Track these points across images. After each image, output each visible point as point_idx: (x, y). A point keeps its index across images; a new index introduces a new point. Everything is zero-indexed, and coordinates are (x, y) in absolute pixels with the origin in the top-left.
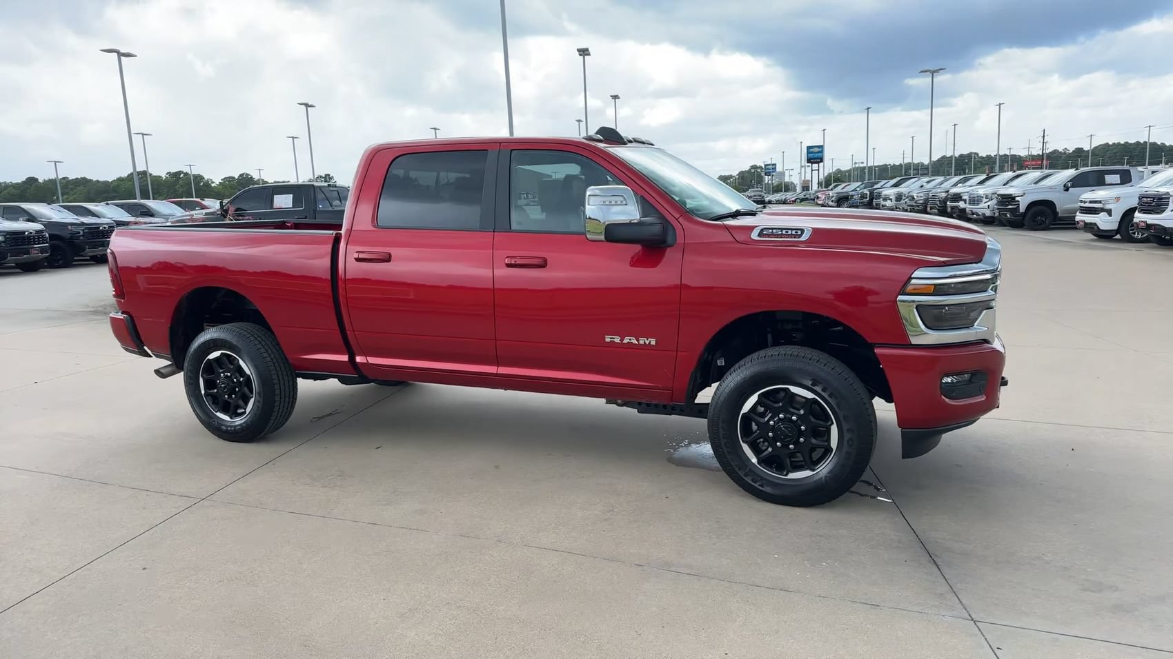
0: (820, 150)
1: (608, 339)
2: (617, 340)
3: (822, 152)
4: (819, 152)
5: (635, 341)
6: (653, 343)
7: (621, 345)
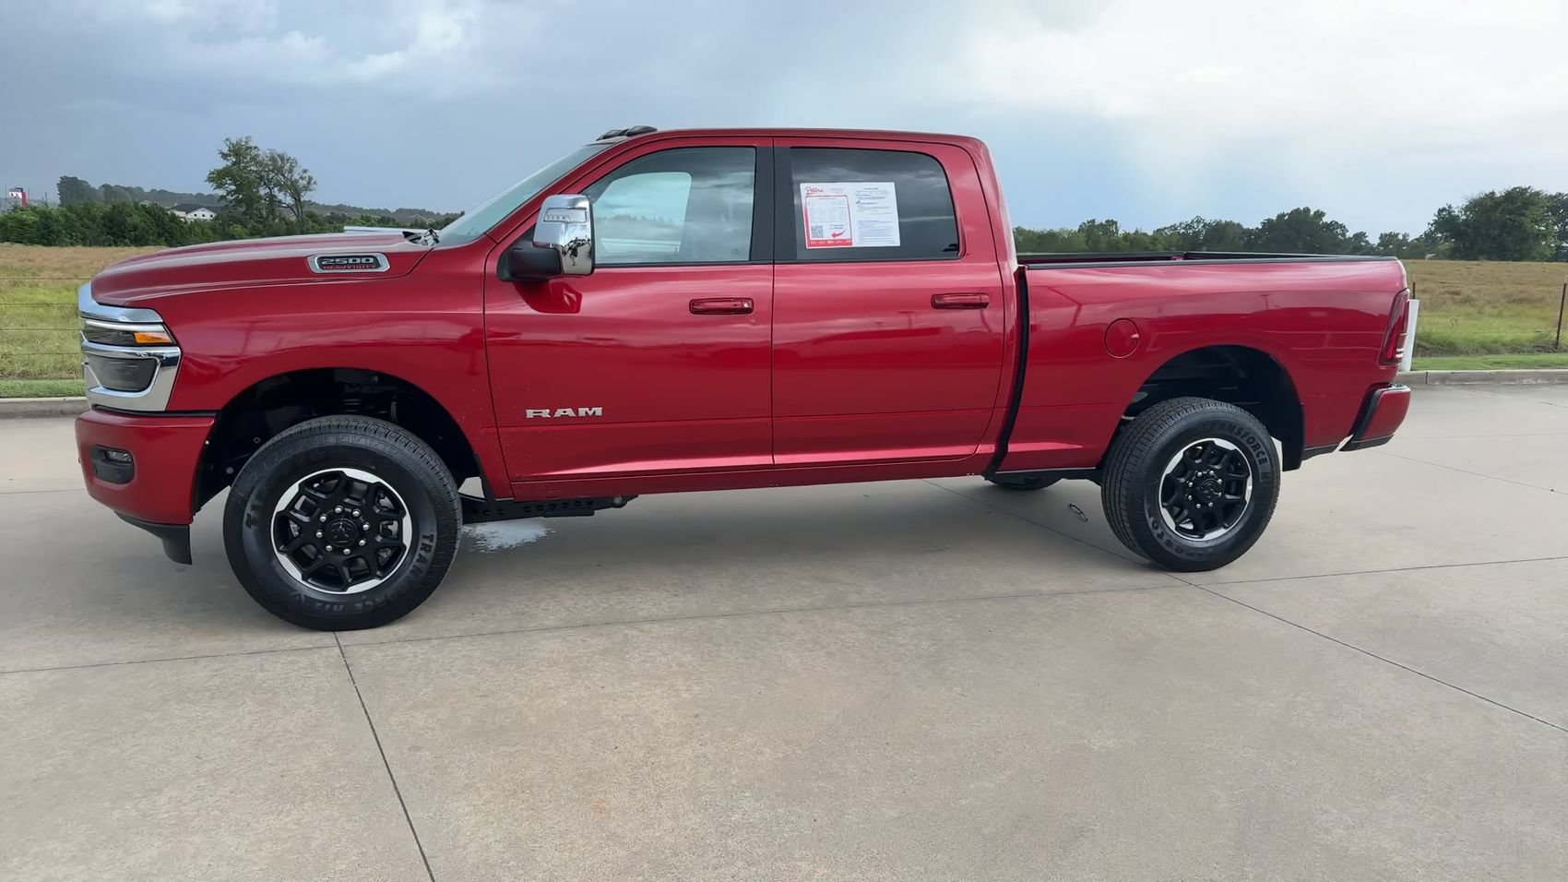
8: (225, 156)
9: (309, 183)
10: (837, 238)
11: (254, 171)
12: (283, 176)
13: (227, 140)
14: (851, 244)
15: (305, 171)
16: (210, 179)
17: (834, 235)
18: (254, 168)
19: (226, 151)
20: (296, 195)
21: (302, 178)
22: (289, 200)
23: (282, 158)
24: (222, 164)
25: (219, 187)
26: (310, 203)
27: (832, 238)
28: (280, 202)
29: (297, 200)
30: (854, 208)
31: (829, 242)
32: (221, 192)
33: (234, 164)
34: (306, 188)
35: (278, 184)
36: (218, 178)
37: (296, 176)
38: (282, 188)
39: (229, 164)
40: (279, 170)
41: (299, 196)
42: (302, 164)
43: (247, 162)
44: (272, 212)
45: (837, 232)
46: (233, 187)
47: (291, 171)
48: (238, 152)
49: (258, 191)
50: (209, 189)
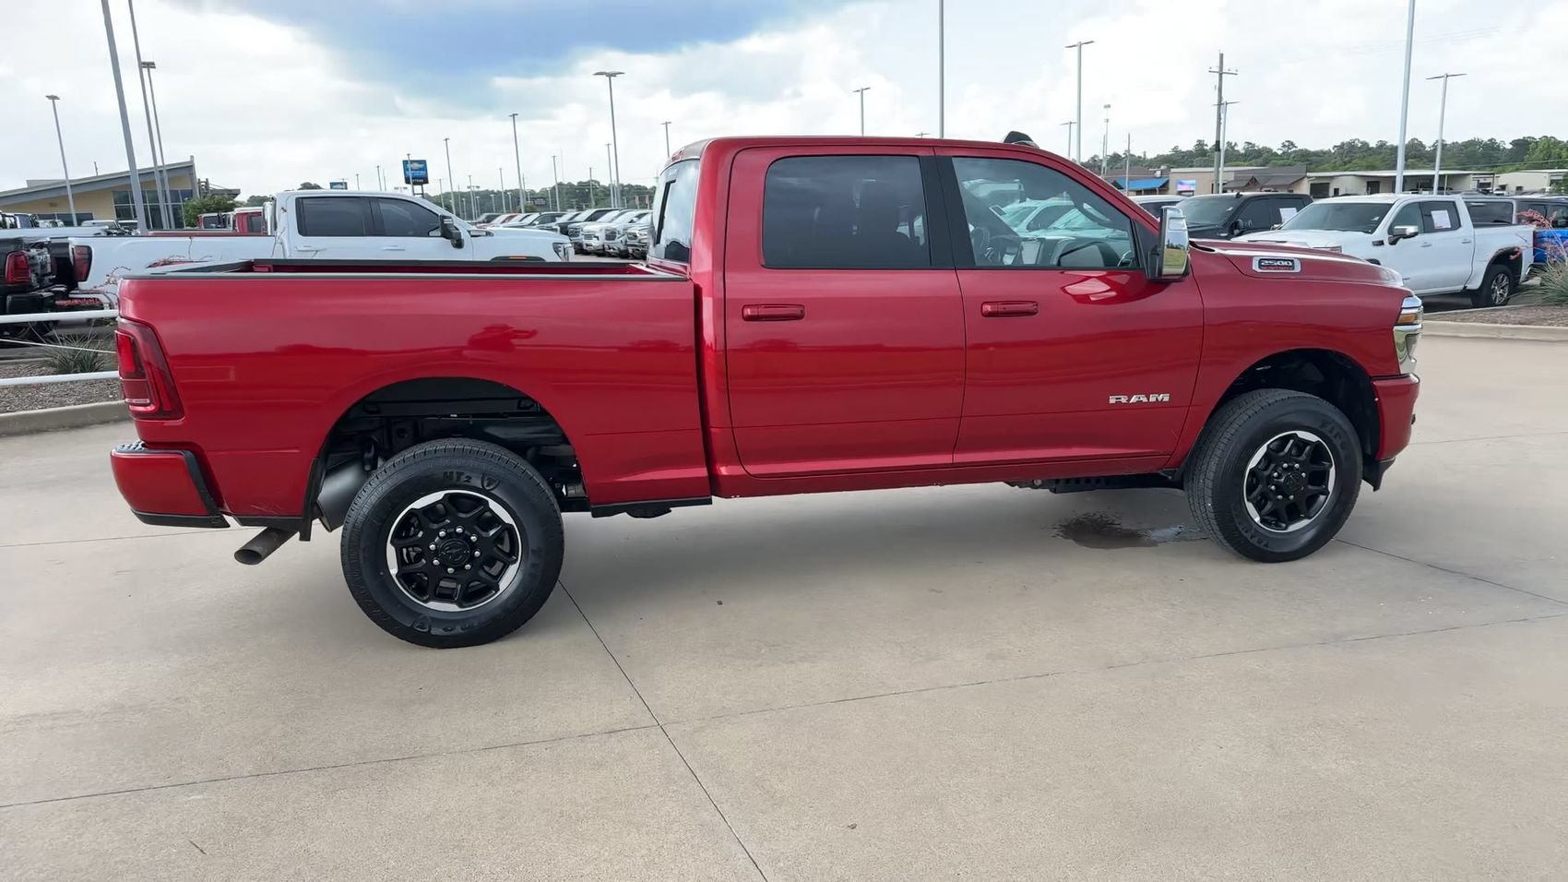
0: (421, 166)
1: (1112, 400)
2: (1124, 399)
3: (425, 169)
4: (420, 169)
5: (1145, 400)
6: (1166, 398)
7: (1128, 406)
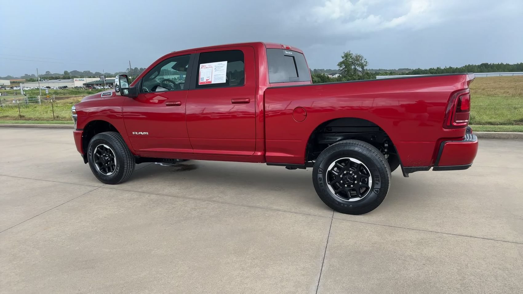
8: (343, 57)
9: (366, 63)
10: (208, 81)
11: (351, 61)
12: (359, 62)
13: (344, 52)
14: (211, 83)
15: (366, 59)
16: (338, 65)
17: (207, 80)
18: (351, 60)
19: (343, 56)
20: (363, 68)
21: (365, 62)
22: (360, 69)
23: (359, 56)
24: (342, 60)
25: (341, 67)
26: (367, 70)
27: (206, 81)
28: (358, 70)
29: (363, 69)
30: (214, 70)
31: (205, 82)
32: (341, 69)
33: (345, 59)
34: (366, 65)
35: (357, 64)
36: (340, 64)
37: (363, 61)
38: (358, 65)
39: (344, 59)
40: (358, 60)
41: (363, 67)
42: (365, 57)
43: (349, 59)
44: (355, 73)
45: (208, 79)
46: (344, 67)
47: (361, 60)
48: (347, 56)
49: (351, 67)
50: (337, 68)
